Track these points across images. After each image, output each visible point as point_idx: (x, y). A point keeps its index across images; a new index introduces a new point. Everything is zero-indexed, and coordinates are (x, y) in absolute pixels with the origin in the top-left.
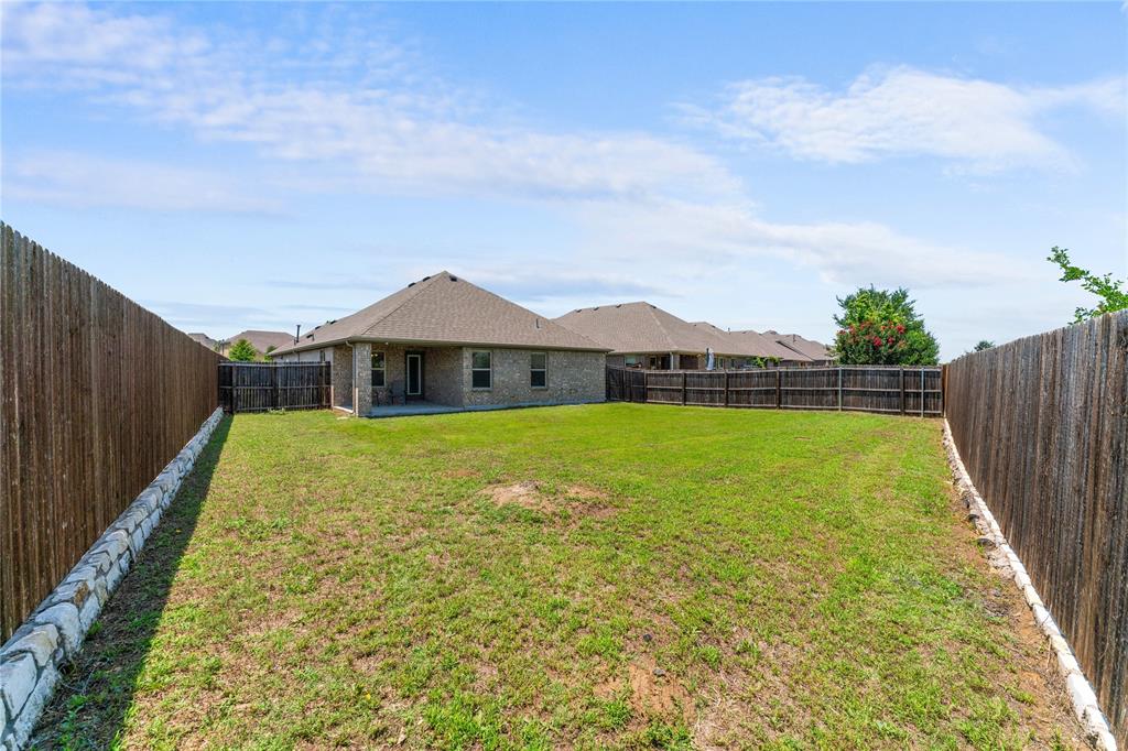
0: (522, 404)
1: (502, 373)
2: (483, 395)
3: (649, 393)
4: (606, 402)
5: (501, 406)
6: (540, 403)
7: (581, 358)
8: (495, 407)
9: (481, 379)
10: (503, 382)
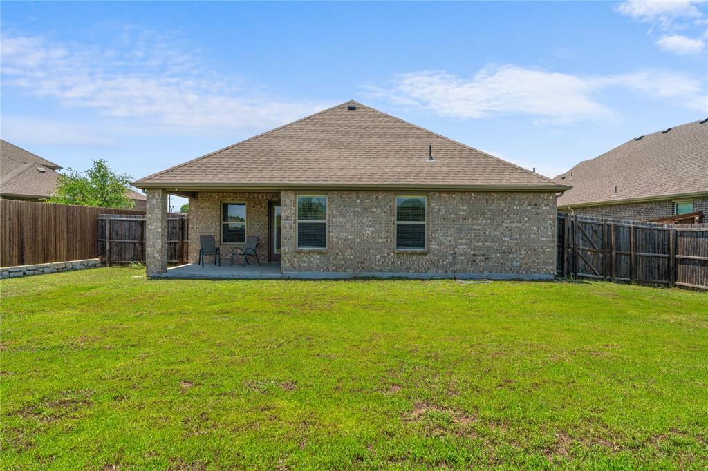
0: (377, 274)
1: (342, 227)
2: (313, 257)
3: (680, 267)
4: (555, 279)
5: (341, 274)
6: (411, 273)
7: (499, 203)
8: (330, 274)
9: (313, 236)
10: (345, 240)
